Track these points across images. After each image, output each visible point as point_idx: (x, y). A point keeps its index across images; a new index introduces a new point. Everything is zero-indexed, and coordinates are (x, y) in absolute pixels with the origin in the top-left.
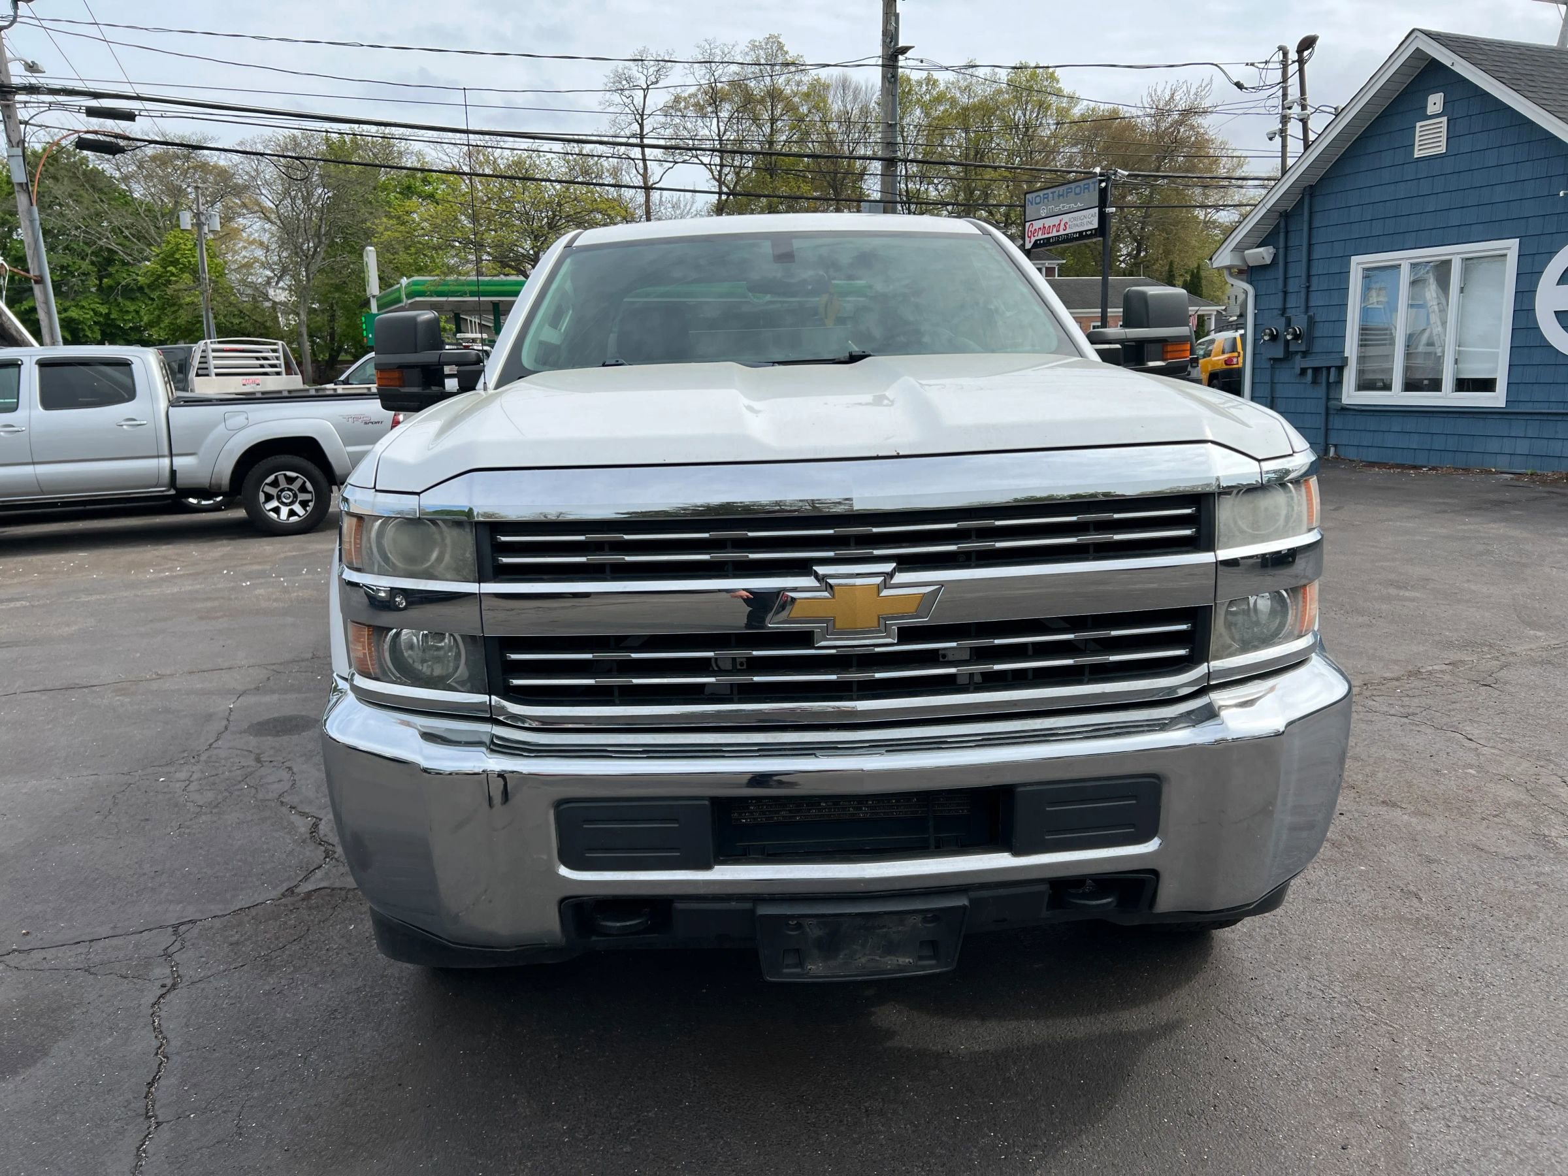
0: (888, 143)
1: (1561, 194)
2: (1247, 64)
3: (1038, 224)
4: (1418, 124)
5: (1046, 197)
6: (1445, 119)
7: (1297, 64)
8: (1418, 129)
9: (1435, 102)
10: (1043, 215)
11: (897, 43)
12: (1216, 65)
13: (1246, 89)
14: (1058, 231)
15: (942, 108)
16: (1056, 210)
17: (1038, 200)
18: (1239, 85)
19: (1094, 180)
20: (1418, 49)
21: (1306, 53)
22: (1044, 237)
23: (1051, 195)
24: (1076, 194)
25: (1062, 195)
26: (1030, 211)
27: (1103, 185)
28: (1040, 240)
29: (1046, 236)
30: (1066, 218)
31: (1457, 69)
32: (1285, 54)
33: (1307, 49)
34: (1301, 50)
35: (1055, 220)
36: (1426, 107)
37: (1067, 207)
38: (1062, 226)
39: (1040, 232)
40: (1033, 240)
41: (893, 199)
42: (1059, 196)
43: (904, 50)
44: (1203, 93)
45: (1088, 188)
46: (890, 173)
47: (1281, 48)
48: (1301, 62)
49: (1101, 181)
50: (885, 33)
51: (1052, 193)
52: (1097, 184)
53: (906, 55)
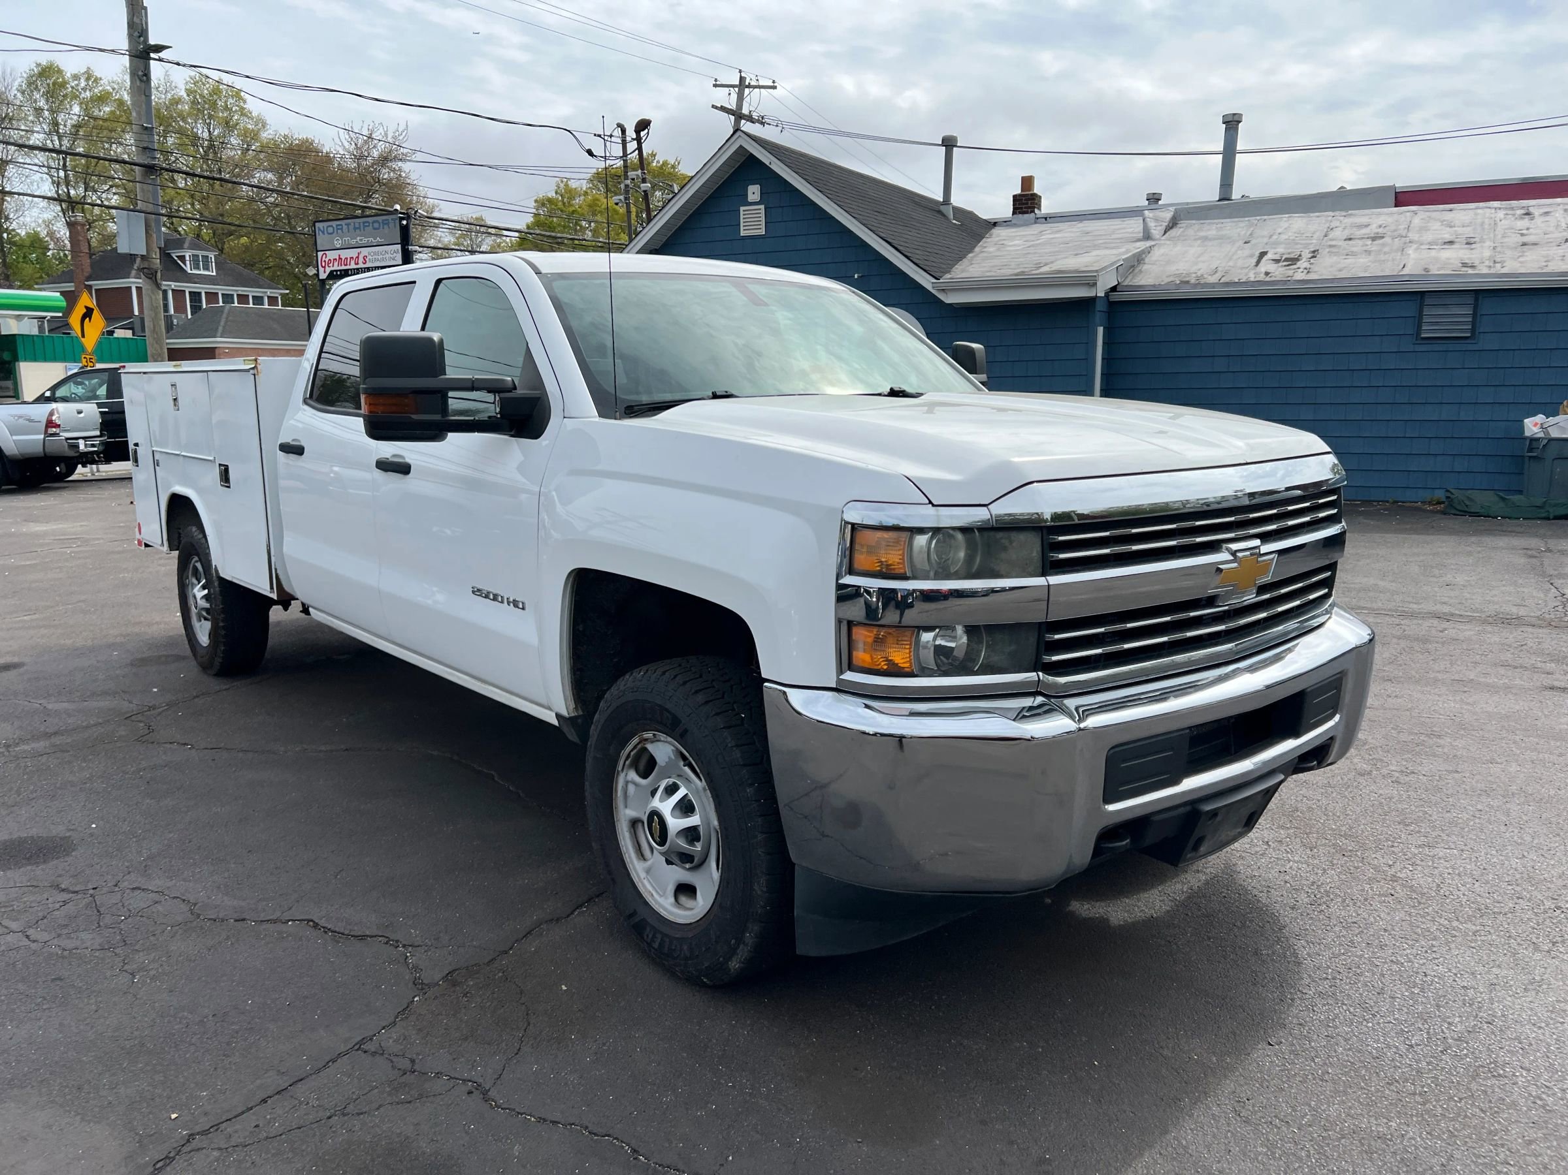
0: (145, 148)
1: (856, 276)
2: (595, 135)
3: (332, 255)
4: (742, 209)
5: (340, 228)
6: (762, 207)
7: (635, 142)
8: (742, 213)
9: (754, 192)
10: (338, 246)
11: (146, 39)
12: (569, 131)
13: (596, 156)
14: (357, 264)
15: (107, 109)
16: (353, 242)
17: (331, 230)
18: (590, 153)
19: (394, 217)
20: (741, 146)
21: (642, 134)
22: (340, 268)
23: (345, 227)
24: (375, 229)
25: (359, 228)
26: (321, 240)
27: (404, 222)
28: (336, 271)
29: (344, 267)
30: (365, 251)
31: (773, 167)
32: (624, 131)
33: (643, 130)
34: (638, 129)
35: (353, 253)
36: (746, 195)
37: (365, 241)
38: (361, 260)
39: (336, 264)
40: (328, 270)
41: (156, 211)
42: (355, 229)
43: (159, 48)
44: (401, 138)
45: (388, 224)
46: (150, 182)
47: (619, 125)
48: (639, 140)
49: (401, 219)
50: (131, 25)
51: (348, 225)
52: (398, 221)
53: (160, 54)
